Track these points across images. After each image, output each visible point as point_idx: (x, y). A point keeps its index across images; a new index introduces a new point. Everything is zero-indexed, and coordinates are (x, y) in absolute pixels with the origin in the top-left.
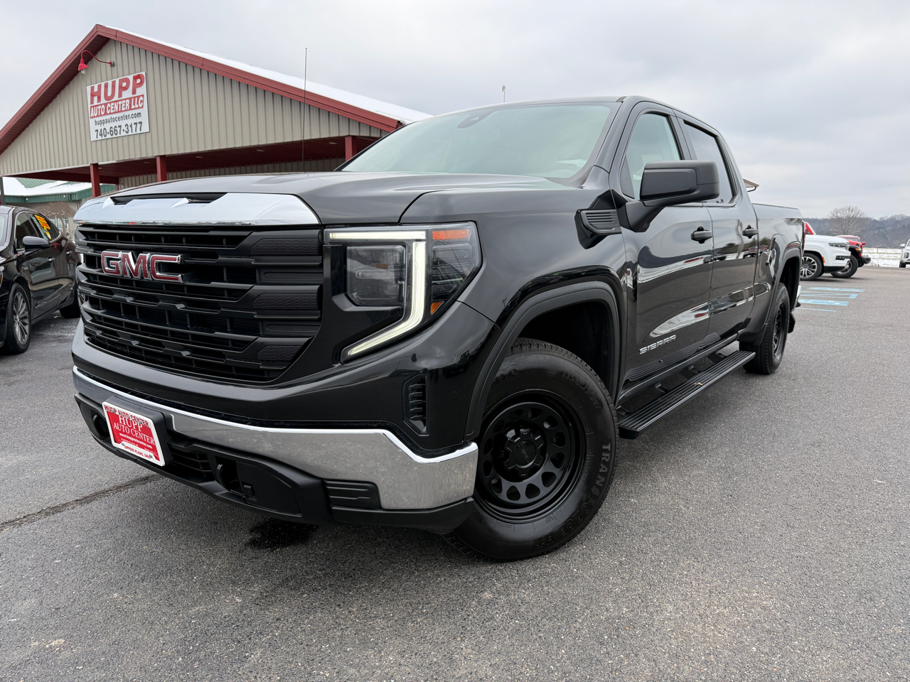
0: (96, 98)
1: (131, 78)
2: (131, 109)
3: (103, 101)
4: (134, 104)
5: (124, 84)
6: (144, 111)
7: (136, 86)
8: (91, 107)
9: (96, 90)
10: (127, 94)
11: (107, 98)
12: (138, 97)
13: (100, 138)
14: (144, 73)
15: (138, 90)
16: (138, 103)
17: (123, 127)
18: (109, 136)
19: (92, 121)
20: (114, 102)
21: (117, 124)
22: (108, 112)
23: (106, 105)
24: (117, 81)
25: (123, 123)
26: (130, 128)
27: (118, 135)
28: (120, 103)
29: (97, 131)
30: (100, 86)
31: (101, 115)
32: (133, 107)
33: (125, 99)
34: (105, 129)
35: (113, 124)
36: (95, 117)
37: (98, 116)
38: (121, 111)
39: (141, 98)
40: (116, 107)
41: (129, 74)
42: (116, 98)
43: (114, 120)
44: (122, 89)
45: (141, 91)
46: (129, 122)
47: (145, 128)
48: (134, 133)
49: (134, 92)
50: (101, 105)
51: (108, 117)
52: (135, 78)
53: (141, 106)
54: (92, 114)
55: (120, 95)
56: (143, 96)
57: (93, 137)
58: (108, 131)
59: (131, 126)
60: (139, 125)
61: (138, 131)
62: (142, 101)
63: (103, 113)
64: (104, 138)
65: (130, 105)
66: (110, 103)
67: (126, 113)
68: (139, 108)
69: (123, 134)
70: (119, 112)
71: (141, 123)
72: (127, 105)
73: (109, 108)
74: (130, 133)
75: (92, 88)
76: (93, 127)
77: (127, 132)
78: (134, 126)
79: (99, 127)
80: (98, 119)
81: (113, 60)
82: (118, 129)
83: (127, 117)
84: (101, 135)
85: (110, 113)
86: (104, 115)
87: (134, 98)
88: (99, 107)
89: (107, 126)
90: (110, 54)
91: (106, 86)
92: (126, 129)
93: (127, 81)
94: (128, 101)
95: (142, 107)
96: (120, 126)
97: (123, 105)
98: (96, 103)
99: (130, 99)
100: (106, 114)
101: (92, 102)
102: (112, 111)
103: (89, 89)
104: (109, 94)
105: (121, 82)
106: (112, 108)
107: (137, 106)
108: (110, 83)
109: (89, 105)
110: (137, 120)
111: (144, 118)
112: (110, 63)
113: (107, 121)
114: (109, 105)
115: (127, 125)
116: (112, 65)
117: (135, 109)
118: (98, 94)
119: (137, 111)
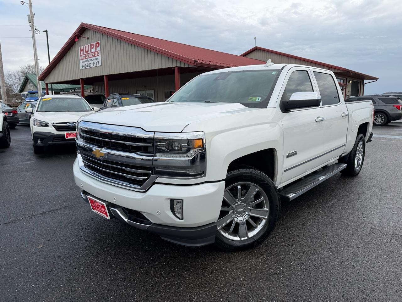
0: (82, 52)
1: (95, 44)
2: (95, 56)
6: (100, 57)
7: (96, 47)
10: (93, 50)
11: (86, 52)
12: (97, 51)
13: (84, 68)
14: (99, 42)
17: (92, 64)
18: (87, 67)
19: (81, 61)
23: (85, 55)
24: (90, 45)
25: (92, 62)
27: (90, 67)
28: (91, 54)
29: (82, 65)
30: (83, 47)
31: (84, 59)
32: (95, 55)
33: (93, 52)
34: (85, 64)
35: (88, 63)
37: (83, 59)
38: (91, 57)
39: (98, 52)
40: (89, 56)
41: (94, 42)
42: (89, 52)
43: (89, 61)
44: (91, 48)
45: (99, 49)
46: (94, 61)
47: (100, 64)
48: (96, 66)
49: (96, 50)
50: (84, 55)
51: (86, 60)
54: (81, 58)
55: (91, 51)
56: (99, 51)
57: (81, 68)
58: (87, 65)
59: (95, 63)
60: (98, 63)
61: (97, 65)
62: (99, 53)
64: (85, 68)
65: (94, 55)
66: (87, 54)
67: (93, 58)
68: (98, 56)
69: (92, 66)
70: (90, 58)
71: (98, 62)
72: (93, 55)
73: (87, 56)
75: (81, 48)
76: (81, 64)
77: (93, 66)
78: (96, 63)
79: (83, 64)
80: (83, 60)
81: (88, 37)
82: (90, 64)
83: (93, 60)
84: (84, 67)
85: (87, 58)
88: (83, 56)
89: (86, 63)
90: (87, 34)
93: (93, 45)
94: (94, 53)
95: (99, 55)
96: (91, 63)
98: (82, 54)
99: (94, 52)
100: (86, 58)
102: (88, 57)
103: (79, 48)
104: (87, 50)
107: (97, 55)
108: (87, 46)
109: (80, 55)
110: (97, 61)
111: (100, 60)
112: (87, 38)
113: (86, 61)
114: (87, 55)
116: (88, 39)
117: (96, 56)
118: (83, 50)
119: (97, 57)
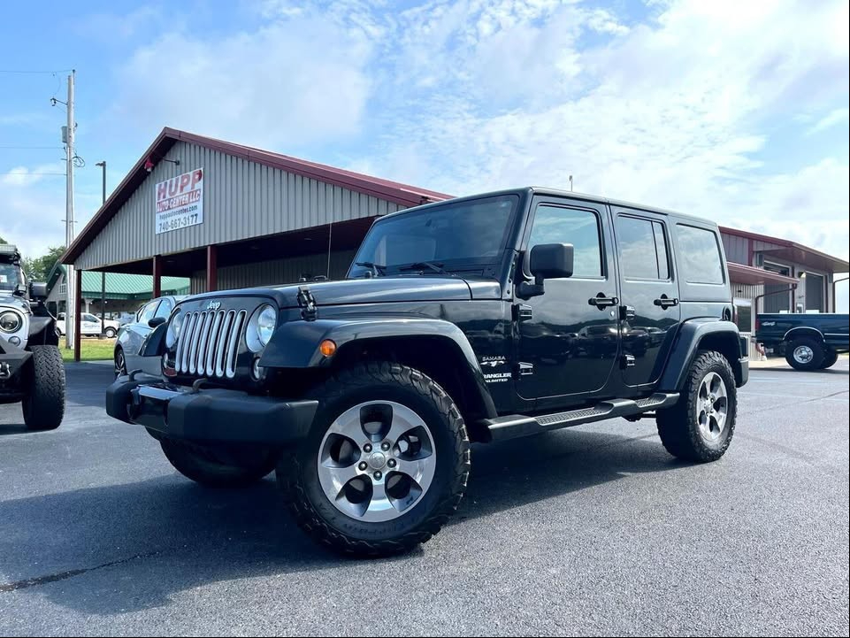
0: (162, 195)
1: (191, 174)
2: (189, 203)
3: (168, 196)
4: (192, 198)
5: (186, 180)
6: (200, 205)
7: (195, 181)
8: (158, 203)
9: (163, 187)
10: (188, 189)
11: (171, 194)
12: (196, 191)
13: (163, 231)
14: (202, 169)
15: (196, 185)
16: (195, 197)
17: (182, 220)
18: (170, 229)
19: (157, 216)
20: (176, 197)
21: (177, 217)
23: (169, 200)
24: (180, 177)
25: (182, 216)
26: (187, 221)
27: (178, 228)
28: (181, 197)
29: (161, 224)
30: (166, 184)
31: (165, 210)
32: (191, 200)
33: (185, 194)
34: (167, 222)
35: (174, 218)
36: (160, 212)
37: (163, 211)
38: (182, 205)
39: (198, 192)
40: (177, 202)
41: (191, 171)
42: (178, 193)
43: (175, 214)
44: (183, 185)
45: (199, 185)
46: (187, 214)
47: (200, 221)
48: (191, 224)
49: (193, 187)
50: (166, 200)
51: (170, 211)
52: (195, 174)
53: (197, 199)
54: (158, 210)
55: (181, 190)
56: (200, 190)
57: (158, 230)
58: (170, 224)
59: (188, 218)
60: (195, 218)
61: (194, 223)
62: (199, 195)
63: (167, 208)
64: (166, 230)
65: (189, 199)
66: (173, 198)
67: (185, 207)
68: (196, 201)
69: (182, 226)
70: (179, 206)
71: (196, 215)
72: (187, 199)
73: (172, 203)
74: (187, 225)
75: (160, 186)
76: (158, 221)
77: (185, 225)
78: (191, 219)
79: (163, 221)
80: (162, 214)
81: (179, 159)
82: (178, 222)
83: (185, 211)
84: (164, 228)
85: (172, 208)
87: (193, 192)
88: (164, 202)
89: (169, 220)
90: (178, 154)
91: (171, 183)
92: (184, 222)
93: (188, 177)
94: (187, 195)
95: (199, 200)
96: (179, 219)
97: (183, 199)
98: (162, 199)
99: (189, 193)
100: (169, 208)
101: (159, 199)
102: (174, 206)
103: (157, 186)
104: (173, 190)
105: (183, 178)
106: (174, 202)
107: (194, 200)
108: (174, 180)
109: (157, 201)
110: (194, 212)
111: (200, 211)
112: (175, 162)
113: (170, 215)
114: (172, 200)
115: (185, 218)
116: (177, 163)
117: (193, 202)
118: (164, 191)
119: (193, 205)
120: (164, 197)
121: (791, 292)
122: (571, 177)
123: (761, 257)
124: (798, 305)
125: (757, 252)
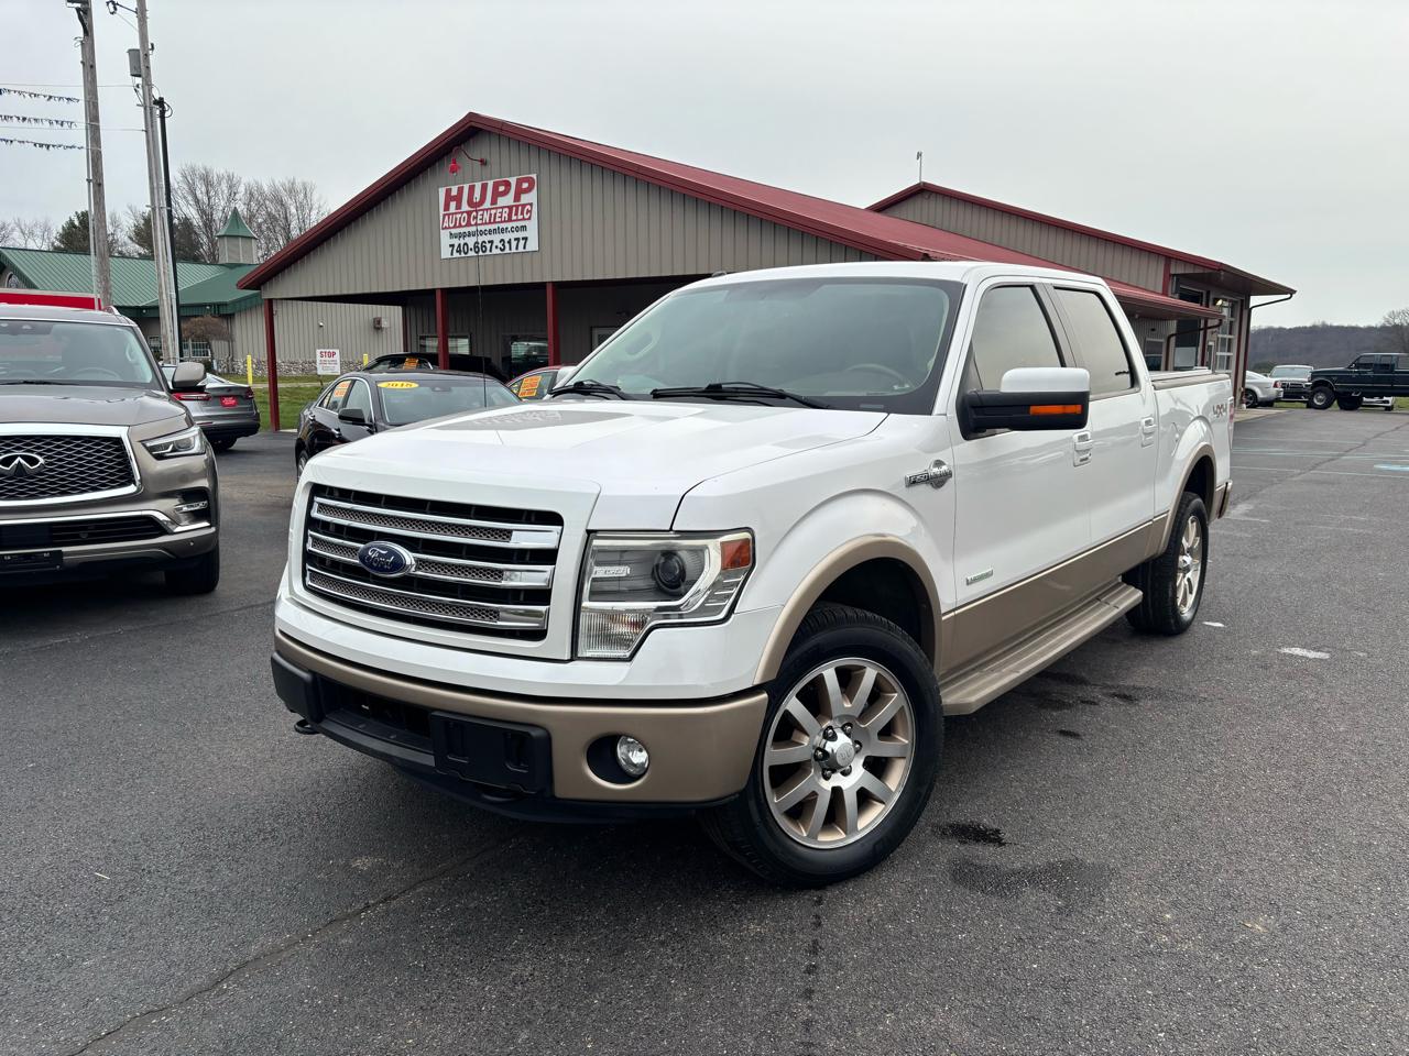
0: (453, 205)
1: (513, 181)
2: (510, 220)
3: (465, 207)
4: (516, 214)
5: (502, 189)
6: (532, 225)
7: (521, 191)
8: (444, 215)
9: (454, 193)
10: (508, 200)
11: (470, 202)
12: (524, 206)
13: (456, 255)
14: (534, 176)
15: (523, 196)
16: (522, 213)
17: (497, 243)
18: (472, 253)
19: (445, 235)
20: (483, 210)
21: (487, 238)
22: (473, 223)
23: (469, 213)
24: (490, 184)
25: (496, 238)
26: (507, 245)
27: (488, 253)
28: (493, 212)
29: (452, 246)
30: (461, 190)
31: (460, 226)
32: (514, 218)
33: (502, 208)
34: (466, 244)
35: (479, 239)
36: (449, 228)
37: (455, 227)
38: (495, 222)
39: (528, 207)
40: (486, 217)
41: (511, 176)
42: (487, 204)
43: (482, 233)
44: (496, 195)
45: (529, 198)
46: (506, 237)
47: (533, 245)
48: (514, 251)
49: (517, 198)
50: (462, 213)
51: (472, 229)
52: (519, 182)
53: (526, 217)
54: (446, 225)
55: (494, 201)
56: (531, 205)
57: (446, 253)
58: (471, 246)
59: (509, 242)
60: (522, 242)
61: (521, 249)
62: (529, 212)
63: (463, 224)
64: (463, 255)
65: (510, 215)
66: (477, 211)
67: (503, 225)
68: (524, 219)
69: (498, 251)
70: (490, 223)
71: (526, 239)
72: (505, 215)
73: (475, 218)
74: (507, 250)
75: (448, 192)
76: (446, 241)
77: (502, 250)
78: (514, 243)
79: (456, 242)
80: (454, 231)
81: (485, 156)
82: (488, 246)
83: (503, 231)
84: (459, 252)
85: (476, 224)
86: (466, 226)
87: (517, 207)
88: (458, 216)
89: (471, 241)
90: (480, 149)
91: (472, 189)
92: (500, 245)
93: (508, 184)
94: (507, 210)
95: (529, 218)
96: (491, 242)
97: (498, 215)
98: (453, 210)
99: (510, 208)
100: (469, 224)
101: (447, 207)
102: (479, 222)
103: (442, 192)
104: (476, 199)
105: (496, 186)
106: (479, 217)
107: (520, 217)
108: (478, 186)
109: (442, 212)
110: (520, 235)
111: (532, 231)
112: (480, 160)
113: (470, 234)
114: (474, 213)
115: (502, 240)
116: (483, 163)
117: (517, 220)
118: (458, 199)
119: (520, 224)
120: (459, 206)
121: (1202, 332)
122: (919, 155)
123: (1177, 280)
124: (1211, 343)
125: (1174, 275)
